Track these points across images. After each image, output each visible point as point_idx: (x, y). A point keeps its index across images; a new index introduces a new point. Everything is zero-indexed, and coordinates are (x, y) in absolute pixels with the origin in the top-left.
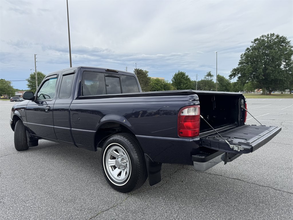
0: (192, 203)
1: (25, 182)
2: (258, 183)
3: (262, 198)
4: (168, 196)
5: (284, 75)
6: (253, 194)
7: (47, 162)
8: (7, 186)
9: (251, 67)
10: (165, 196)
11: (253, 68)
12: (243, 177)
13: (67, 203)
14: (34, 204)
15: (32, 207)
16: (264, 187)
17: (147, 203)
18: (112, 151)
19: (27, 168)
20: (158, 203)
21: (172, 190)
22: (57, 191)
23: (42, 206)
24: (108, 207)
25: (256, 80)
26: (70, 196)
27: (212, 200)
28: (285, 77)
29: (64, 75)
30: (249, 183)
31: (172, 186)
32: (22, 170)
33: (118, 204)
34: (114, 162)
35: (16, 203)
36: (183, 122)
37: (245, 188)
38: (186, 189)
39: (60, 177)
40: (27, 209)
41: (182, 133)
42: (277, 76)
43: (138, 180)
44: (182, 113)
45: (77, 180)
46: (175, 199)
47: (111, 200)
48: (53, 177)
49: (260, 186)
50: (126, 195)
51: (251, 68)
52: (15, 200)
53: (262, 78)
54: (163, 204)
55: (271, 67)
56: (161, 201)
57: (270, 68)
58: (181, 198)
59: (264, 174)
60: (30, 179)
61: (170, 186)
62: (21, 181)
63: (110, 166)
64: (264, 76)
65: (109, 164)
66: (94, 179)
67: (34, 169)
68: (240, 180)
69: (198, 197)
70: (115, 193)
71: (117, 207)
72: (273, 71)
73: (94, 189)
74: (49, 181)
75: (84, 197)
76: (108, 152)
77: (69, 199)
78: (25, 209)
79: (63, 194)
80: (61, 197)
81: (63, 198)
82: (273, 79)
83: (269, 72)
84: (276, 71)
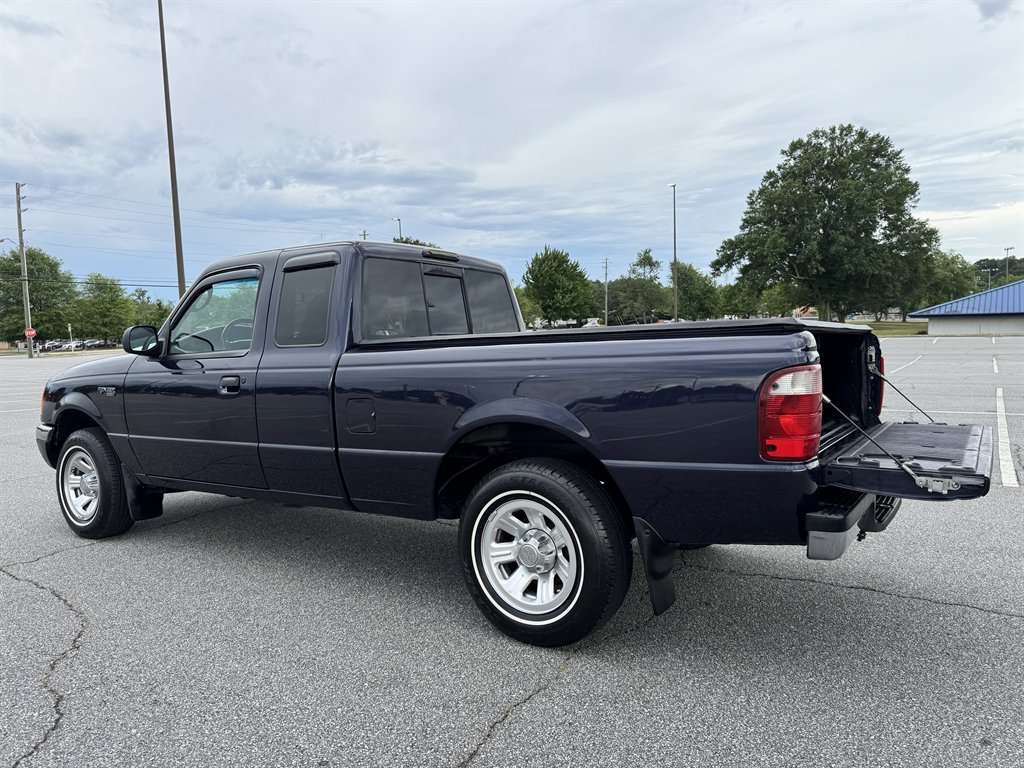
5: (884, 262)
9: (782, 236)
11: (789, 238)
25: (798, 277)
28: (888, 268)
42: (863, 265)
51: (783, 239)
53: (818, 271)
55: (844, 233)
57: (842, 239)
64: (822, 263)
72: (850, 248)
82: (850, 275)
83: (837, 252)
84: (859, 247)
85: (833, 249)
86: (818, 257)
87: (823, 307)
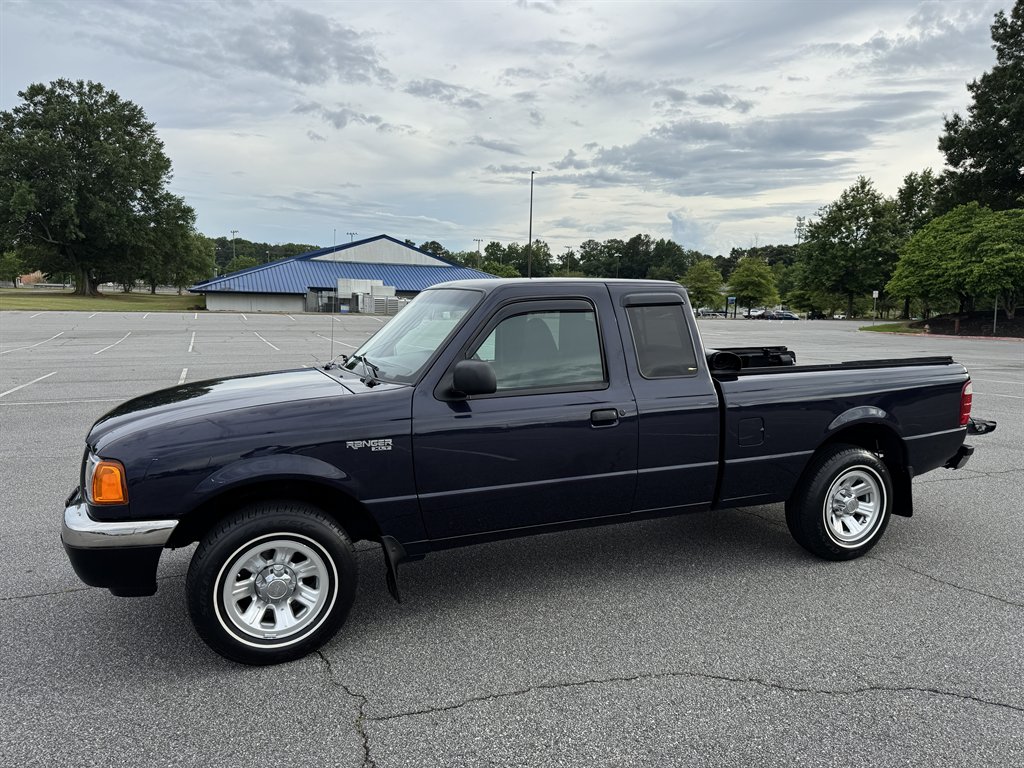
5: (147, 234)
9: (30, 192)
11: (39, 196)
25: (51, 240)
28: (150, 241)
42: (125, 235)
51: (33, 196)
53: (77, 236)
55: (102, 199)
57: (103, 205)
64: (80, 227)
72: (110, 215)
82: (112, 244)
83: (97, 219)
84: (121, 216)
85: (93, 215)
86: (77, 221)
87: (81, 275)
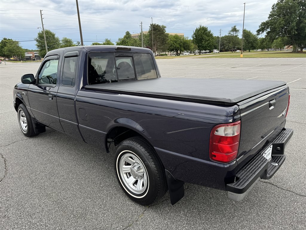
0: (219, 221)
1: (32, 185)
2: (294, 191)
3: (300, 215)
4: (190, 210)
6: (289, 208)
7: (57, 153)
8: (13, 190)
9: (283, 21)
10: (187, 210)
11: (285, 21)
12: (276, 179)
13: (77, 219)
14: (41, 220)
15: (38, 224)
16: (302, 196)
17: (166, 221)
18: (127, 157)
19: (35, 162)
20: (179, 221)
21: (195, 200)
22: (66, 199)
23: (49, 224)
24: (123, 226)
25: (287, 35)
26: (81, 208)
27: (241, 218)
29: (65, 57)
30: (284, 190)
31: (194, 193)
32: (30, 165)
33: (133, 222)
34: (129, 169)
35: (21, 218)
36: (217, 144)
37: (279, 198)
38: (210, 198)
39: (70, 177)
40: (33, 228)
41: (215, 156)
43: (157, 197)
44: (217, 131)
45: (89, 182)
46: (199, 214)
47: (126, 214)
48: (62, 176)
49: (296, 194)
50: (143, 207)
52: (20, 214)
53: (295, 33)
54: (185, 223)
56: (182, 217)
58: (205, 213)
59: (301, 175)
60: (38, 180)
61: (192, 194)
62: (28, 183)
63: (125, 173)
64: (297, 30)
65: (123, 170)
66: (108, 180)
67: (42, 164)
68: (273, 185)
69: (225, 211)
70: (130, 203)
71: (133, 227)
73: (107, 197)
74: (58, 183)
75: (96, 211)
76: (122, 158)
77: (80, 213)
78: (31, 228)
79: (73, 204)
80: (71, 210)
81: (73, 211)
83: (303, 26)
85: (301, 25)
86: (296, 28)
87: (295, 46)
